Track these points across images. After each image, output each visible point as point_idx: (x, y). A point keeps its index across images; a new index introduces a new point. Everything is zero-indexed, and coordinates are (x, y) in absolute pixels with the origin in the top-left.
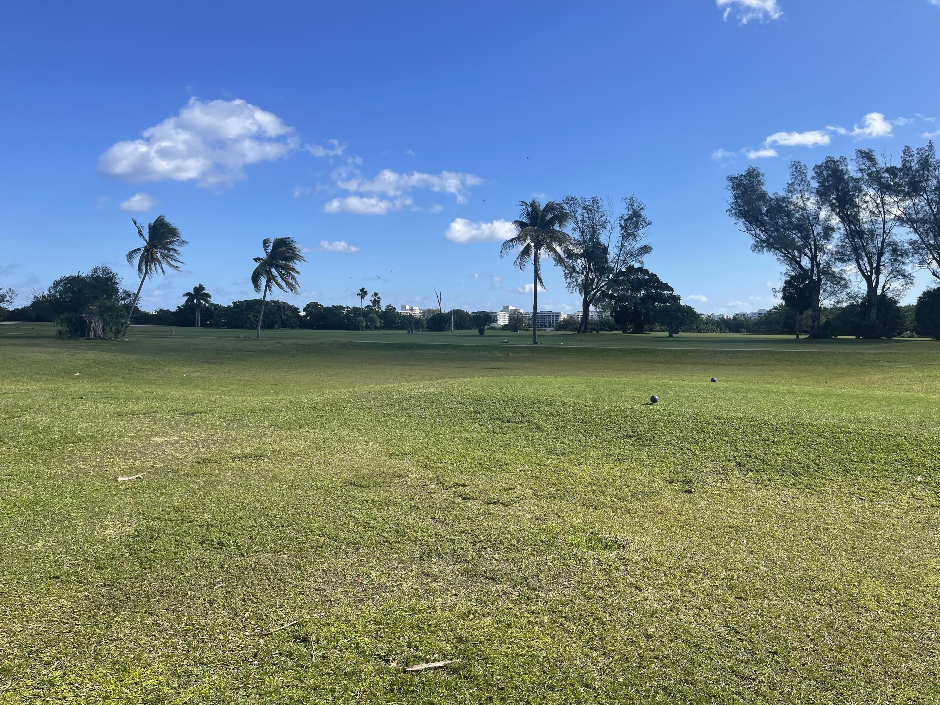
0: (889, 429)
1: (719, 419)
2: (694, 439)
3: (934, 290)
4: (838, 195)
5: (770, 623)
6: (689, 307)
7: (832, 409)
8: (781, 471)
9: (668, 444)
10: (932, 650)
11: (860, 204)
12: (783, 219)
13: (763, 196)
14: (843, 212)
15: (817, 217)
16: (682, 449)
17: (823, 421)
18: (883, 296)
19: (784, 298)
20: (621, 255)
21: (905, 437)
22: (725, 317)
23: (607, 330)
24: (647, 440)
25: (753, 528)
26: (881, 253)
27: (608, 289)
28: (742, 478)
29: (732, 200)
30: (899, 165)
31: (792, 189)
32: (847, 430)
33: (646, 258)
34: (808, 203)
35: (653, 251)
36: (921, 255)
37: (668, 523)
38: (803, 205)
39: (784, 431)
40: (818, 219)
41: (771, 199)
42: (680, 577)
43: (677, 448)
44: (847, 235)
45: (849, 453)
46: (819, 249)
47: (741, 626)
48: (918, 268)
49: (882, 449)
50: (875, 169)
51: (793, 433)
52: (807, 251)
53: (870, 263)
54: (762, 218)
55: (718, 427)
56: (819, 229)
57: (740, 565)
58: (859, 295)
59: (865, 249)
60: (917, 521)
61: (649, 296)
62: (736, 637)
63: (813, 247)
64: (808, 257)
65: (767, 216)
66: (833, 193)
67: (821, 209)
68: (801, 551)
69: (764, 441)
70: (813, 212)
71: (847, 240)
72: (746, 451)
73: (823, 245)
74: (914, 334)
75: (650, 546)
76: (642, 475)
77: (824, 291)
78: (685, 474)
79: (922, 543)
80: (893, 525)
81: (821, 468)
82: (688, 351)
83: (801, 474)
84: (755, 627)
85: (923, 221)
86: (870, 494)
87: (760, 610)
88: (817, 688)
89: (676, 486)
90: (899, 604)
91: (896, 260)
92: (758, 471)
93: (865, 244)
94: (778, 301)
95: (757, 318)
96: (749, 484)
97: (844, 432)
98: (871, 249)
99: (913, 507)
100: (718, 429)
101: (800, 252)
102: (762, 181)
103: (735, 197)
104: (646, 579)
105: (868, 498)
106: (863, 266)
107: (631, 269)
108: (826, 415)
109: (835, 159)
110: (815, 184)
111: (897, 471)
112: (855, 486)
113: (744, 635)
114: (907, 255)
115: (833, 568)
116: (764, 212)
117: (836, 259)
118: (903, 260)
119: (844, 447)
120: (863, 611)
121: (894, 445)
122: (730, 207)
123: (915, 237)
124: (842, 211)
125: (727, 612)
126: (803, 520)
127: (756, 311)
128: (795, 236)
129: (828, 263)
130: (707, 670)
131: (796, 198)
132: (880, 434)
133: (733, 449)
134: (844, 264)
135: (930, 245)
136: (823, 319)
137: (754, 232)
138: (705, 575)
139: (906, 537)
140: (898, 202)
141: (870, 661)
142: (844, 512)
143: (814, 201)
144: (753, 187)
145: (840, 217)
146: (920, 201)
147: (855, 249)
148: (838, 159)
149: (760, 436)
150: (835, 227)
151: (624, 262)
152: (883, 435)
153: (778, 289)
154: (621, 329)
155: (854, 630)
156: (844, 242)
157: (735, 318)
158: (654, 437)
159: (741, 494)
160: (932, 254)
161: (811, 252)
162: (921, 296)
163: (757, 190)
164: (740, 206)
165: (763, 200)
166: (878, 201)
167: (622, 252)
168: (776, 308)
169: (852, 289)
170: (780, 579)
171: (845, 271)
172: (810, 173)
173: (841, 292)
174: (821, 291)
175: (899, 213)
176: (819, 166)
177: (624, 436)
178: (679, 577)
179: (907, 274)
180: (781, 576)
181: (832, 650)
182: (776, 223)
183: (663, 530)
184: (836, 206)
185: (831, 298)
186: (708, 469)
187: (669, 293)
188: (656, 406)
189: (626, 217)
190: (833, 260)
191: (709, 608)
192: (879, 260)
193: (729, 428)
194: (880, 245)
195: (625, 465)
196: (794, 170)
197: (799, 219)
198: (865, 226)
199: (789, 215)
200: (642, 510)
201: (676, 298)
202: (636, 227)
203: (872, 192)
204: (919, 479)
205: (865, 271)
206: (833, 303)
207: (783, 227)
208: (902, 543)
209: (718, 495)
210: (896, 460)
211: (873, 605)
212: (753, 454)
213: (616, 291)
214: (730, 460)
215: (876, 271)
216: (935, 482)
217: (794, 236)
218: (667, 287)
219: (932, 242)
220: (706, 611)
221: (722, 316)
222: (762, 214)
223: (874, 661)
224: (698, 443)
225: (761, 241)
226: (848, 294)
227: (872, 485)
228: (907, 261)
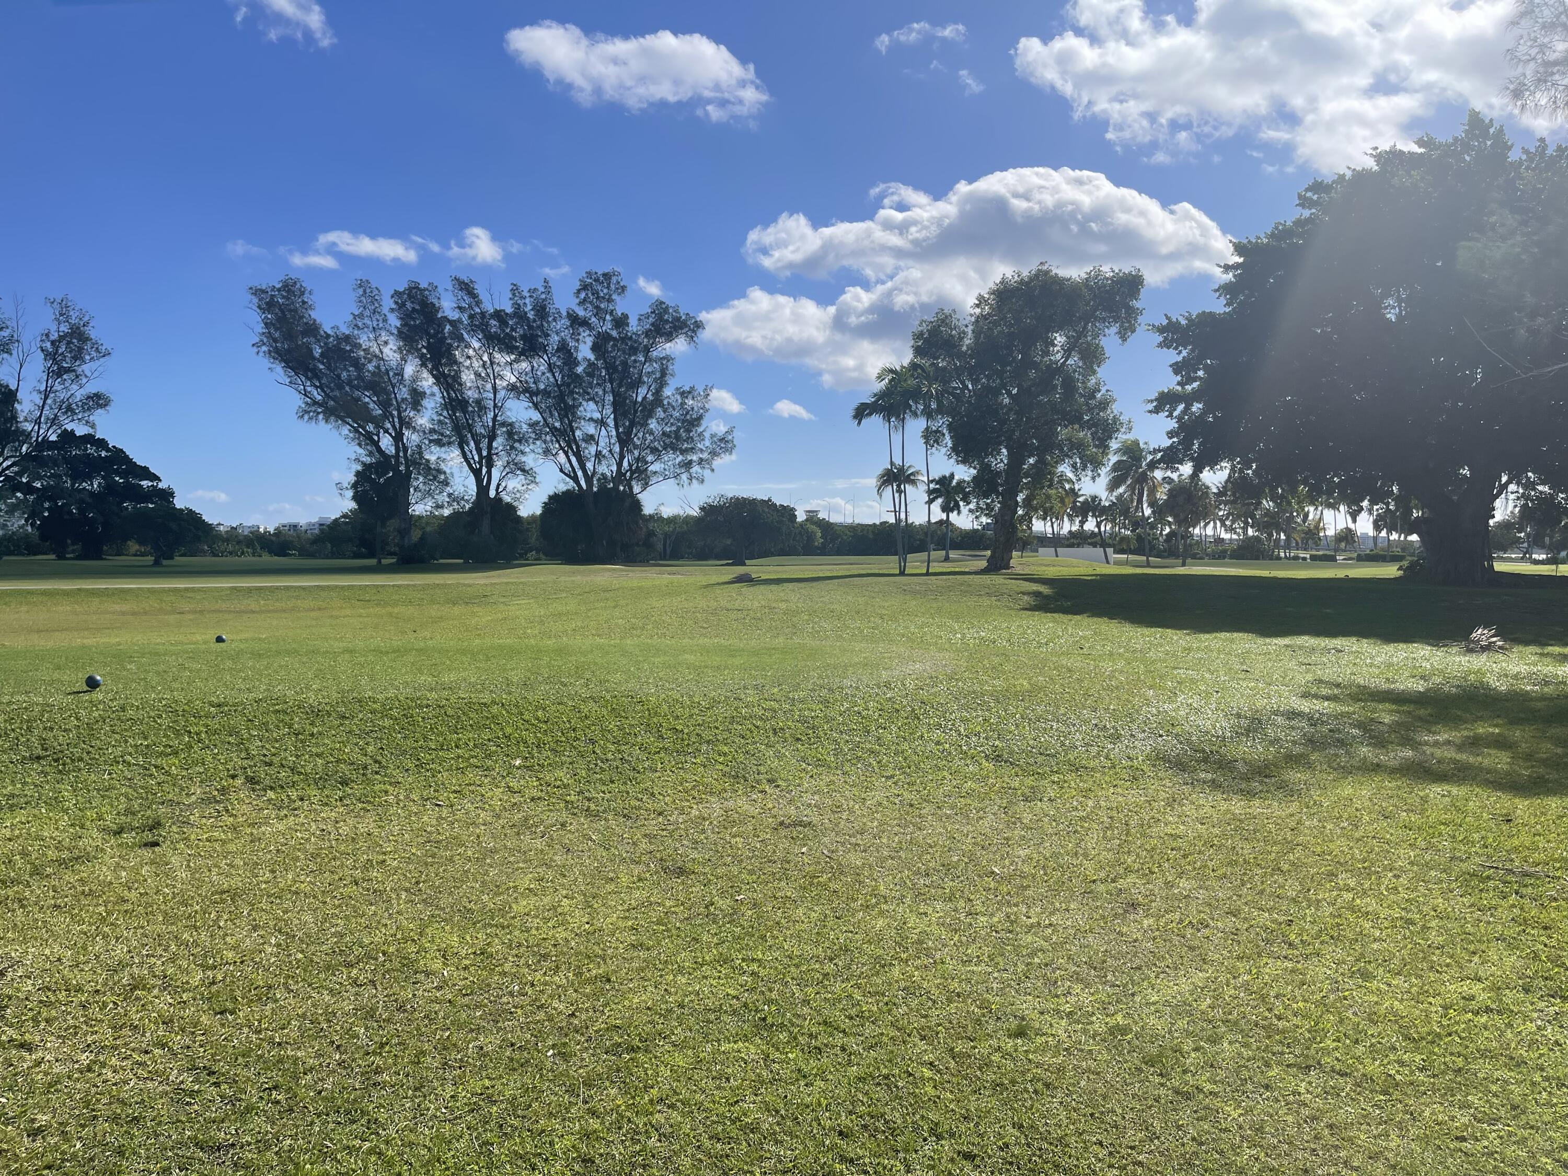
0: (482, 695)
1: (219, 706)
2: (171, 747)
3: (563, 493)
4: (429, 343)
5: (271, 1041)
6: (191, 511)
7: (407, 673)
8: (321, 781)
9: (118, 762)
10: (513, 1010)
11: (461, 360)
12: (349, 371)
13: (312, 329)
14: (438, 370)
15: (400, 373)
16: (146, 769)
17: (391, 693)
18: (498, 500)
19: (355, 498)
20: (47, 407)
21: (503, 704)
22: (262, 530)
23: (23, 555)
24: (73, 761)
25: (264, 886)
26: (492, 437)
27: (20, 474)
28: (255, 803)
29: (260, 328)
30: (509, 310)
31: (360, 324)
32: (425, 702)
33: (98, 416)
34: (386, 350)
35: (112, 404)
36: (545, 441)
37: (101, 909)
38: (377, 351)
39: (329, 714)
40: (402, 376)
41: (328, 336)
42: (115, 1003)
43: (135, 767)
44: (445, 405)
45: (425, 738)
46: (406, 423)
47: (219, 1061)
48: (542, 461)
49: (471, 725)
50: (478, 310)
51: (344, 717)
52: (388, 425)
53: (479, 450)
54: (314, 365)
55: (216, 720)
56: (403, 393)
57: (230, 955)
58: (466, 498)
59: (470, 428)
60: (510, 824)
61: (110, 487)
62: (208, 1081)
63: (396, 420)
64: (390, 434)
65: (323, 364)
66: (421, 339)
67: (406, 361)
68: (340, 906)
69: (297, 735)
70: (394, 364)
71: (445, 413)
72: (265, 755)
73: (410, 419)
74: (541, 555)
75: (59, 960)
76: (57, 829)
77: (415, 490)
78: (149, 812)
79: (514, 855)
80: (478, 837)
81: (383, 767)
82: (187, 589)
83: (353, 781)
84: (243, 1056)
85: (546, 393)
86: (451, 795)
87: (256, 1023)
88: (339, 1123)
89: (128, 838)
90: (474, 953)
91: (512, 448)
92: (282, 787)
93: (470, 422)
94: (347, 504)
95: (317, 531)
96: (266, 811)
97: (421, 707)
98: (480, 430)
99: (507, 805)
100: (214, 724)
101: (378, 426)
102: (310, 303)
103: (266, 324)
104: (43, 1024)
105: (447, 802)
106: (468, 453)
107: (68, 437)
108: (396, 683)
109: (422, 286)
110: (394, 321)
111: (489, 756)
112: (430, 786)
113: (223, 1075)
114: (527, 441)
115: (384, 921)
116: (317, 355)
117: (431, 441)
118: (522, 448)
119: (418, 729)
120: (421, 977)
121: (488, 718)
122: (257, 340)
123: (536, 416)
124: (435, 367)
125: (198, 1043)
126: (349, 854)
127: (315, 520)
128: (369, 400)
129: (419, 447)
130: (148, 1158)
131: (364, 340)
132: (470, 703)
133: (243, 755)
134: (443, 449)
135: (556, 428)
136: (416, 535)
137: (302, 387)
138: (165, 989)
139: (493, 851)
140: (511, 364)
141: (423, 1053)
142: (412, 830)
143: (395, 348)
144: (296, 310)
145: (434, 376)
146: (541, 364)
147: (457, 429)
148: (426, 286)
149: (289, 728)
150: (428, 392)
151: (54, 421)
152: (474, 704)
153: (345, 485)
154: (54, 551)
155: (405, 1011)
156: (441, 415)
157: (278, 532)
158: (88, 753)
159: (249, 831)
160: (558, 441)
161: (394, 426)
162: (546, 500)
163: (303, 317)
164: (275, 340)
165: (315, 336)
166: (485, 358)
167: (49, 401)
168: (345, 516)
169: (455, 488)
170: (298, 961)
171: (444, 460)
172: (388, 303)
173: (440, 492)
174: (412, 490)
175: (513, 379)
176: (400, 293)
177: (24, 758)
178: (111, 1005)
179: (527, 468)
180: (300, 956)
181: (369, 1053)
182: (339, 376)
183: (90, 924)
184: (427, 359)
185: (426, 500)
186: (194, 798)
187: (150, 484)
188: (98, 695)
189: (54, 336)
190: (427, 442)
191: (163, 1046)
192: (490, 447)
193: (238, 721)
194: (491, 424)
195: (21, 816)
196: (361, 293)
197: (373, 374)
198: (470, 393)
199: (357, 364)
200: (52, 893)
201: (167, 495)
202: (78, 356)
203: (477, 345)
204: (518, 762)
205: (472, 462)
206: (429, 508)
207: (349, 383)
208: (488, 861)
209: (208, 840)
210: (489, 740)
211: (437, 965)
212: (276, 760)
213: (40, 478)
214: (236, 776)
215: (486, 462)
216: (539, 765)
217: (367, 400)
218: (146, 473)
219: (557, 425)
220: (157, 1051)
221: (256, 529)
222: (314, 358)
223: (431, 1051)
224: (177, 753)
225: (315, 403)
226: (450, 495)
227: (454, 782)
228: (527, 450)
